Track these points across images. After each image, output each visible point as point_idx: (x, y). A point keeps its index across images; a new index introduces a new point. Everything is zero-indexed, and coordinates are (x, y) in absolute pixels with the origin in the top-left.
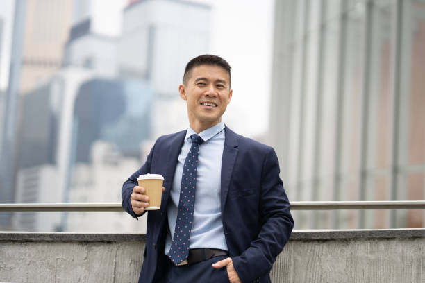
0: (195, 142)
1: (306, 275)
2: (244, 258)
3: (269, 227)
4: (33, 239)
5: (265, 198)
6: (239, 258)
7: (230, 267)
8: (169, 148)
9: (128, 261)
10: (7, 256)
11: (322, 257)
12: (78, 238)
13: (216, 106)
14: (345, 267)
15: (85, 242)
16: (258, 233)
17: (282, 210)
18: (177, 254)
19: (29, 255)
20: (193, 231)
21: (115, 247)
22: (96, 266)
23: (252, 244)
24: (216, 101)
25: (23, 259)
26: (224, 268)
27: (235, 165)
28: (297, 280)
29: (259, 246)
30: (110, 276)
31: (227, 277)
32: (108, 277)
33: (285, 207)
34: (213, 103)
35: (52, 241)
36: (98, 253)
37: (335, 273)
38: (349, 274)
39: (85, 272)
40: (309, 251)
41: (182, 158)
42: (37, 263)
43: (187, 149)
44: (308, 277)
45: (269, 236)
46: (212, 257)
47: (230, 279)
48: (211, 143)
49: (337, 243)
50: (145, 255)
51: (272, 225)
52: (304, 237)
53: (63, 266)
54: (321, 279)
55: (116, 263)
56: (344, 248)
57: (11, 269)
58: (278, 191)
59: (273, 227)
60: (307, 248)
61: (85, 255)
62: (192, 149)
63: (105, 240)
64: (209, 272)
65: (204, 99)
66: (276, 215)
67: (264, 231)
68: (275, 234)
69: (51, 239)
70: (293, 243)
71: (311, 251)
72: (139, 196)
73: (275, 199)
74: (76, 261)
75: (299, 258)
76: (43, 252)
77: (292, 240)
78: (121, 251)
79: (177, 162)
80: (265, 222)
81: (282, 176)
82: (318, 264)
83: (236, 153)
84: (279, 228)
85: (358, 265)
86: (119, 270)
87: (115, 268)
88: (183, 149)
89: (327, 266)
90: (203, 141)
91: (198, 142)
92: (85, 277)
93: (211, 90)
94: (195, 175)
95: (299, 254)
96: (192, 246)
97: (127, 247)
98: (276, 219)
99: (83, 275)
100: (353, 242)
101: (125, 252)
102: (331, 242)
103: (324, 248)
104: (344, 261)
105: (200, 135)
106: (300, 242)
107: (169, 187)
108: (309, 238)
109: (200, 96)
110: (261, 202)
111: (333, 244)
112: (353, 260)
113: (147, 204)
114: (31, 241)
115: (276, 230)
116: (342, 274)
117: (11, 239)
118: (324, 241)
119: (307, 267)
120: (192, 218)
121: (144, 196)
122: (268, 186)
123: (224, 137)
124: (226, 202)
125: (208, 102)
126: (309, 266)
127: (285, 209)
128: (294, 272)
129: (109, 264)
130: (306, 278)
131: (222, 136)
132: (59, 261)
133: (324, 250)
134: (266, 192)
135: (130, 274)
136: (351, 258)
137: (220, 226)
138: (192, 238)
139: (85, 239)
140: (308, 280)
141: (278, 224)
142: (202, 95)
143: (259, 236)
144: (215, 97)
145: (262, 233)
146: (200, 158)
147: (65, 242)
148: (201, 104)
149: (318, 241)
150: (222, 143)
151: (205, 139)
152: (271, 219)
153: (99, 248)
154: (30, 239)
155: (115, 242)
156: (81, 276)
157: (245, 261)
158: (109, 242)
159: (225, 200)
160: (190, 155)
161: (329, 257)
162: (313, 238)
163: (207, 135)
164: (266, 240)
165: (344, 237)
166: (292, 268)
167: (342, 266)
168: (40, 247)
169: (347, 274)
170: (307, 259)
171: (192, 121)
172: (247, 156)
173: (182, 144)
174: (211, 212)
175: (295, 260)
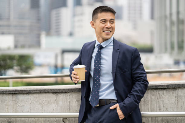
0: (99, 48)
1: (156, 105)
2: (124, 103)
3: (136, 86)
4: (32, 92)
5: (134, 73)
6: (122, 103)
7: (118, 108)
8: (88, 50)
9: (75, 100)
10: (21, 100)
11: (164, 96)
12: (51, 91)
13: (111, 32)
14: (175, 101)
15: (55, 92)
16: (131, 90)
17: (142, 78)
18: (94, 102)
19: (30, 99)
20: (100, 90)
21: (68, 94)
22: (61, 103)
23: (128, 95)
24: (111, 30)
25: (28, 101)
26: (115, 109)
27: (118, 58)
28: (152, 107)
29: (131, 96)
30: (67, 107)
31: (117, 113)
32: (66, 108)
33: (143, 76)
34: (109, 31)
35: (40, 93)
36: (61, 97)
37: (170, 103)
38: (177, 104)
39: (56, 106)
40: (157, 94)
41: (94, 55)
42: (34, 102)
43: (96, 50)
44: (158, 106)
45: (136, 91)
46: (110, 103)
47: (118, 114)
48: (107, 48)
49: (171, 89)
50: (81, 99)
51: (137, 85)
52: (155, 88)
53: (46, 104)
54: (164, 107)
55: (69, 102)
56: (174, 92)
57: (23, 106)
58: (140, 69)
59: (138, 87)
60: (157, 92)
61: (55, 99)
62: (98, 51)
63: (64, 91)
64: (108, 111)
65: (105, 29)
66: (139, 80)
67: (134, 89)
68: (139, 90)
69: (40, 92)
70: (150, 90)
71: (158, 93)
72: (75, 76)
73: (138, 73)
74: (51, 101)
75: (153, 97)
76: (37, 97)
77: (149, 89)
78: (71, 96)
79: (92, 57)
80: (134, 84)
81: (141, 61)
82: (162, 99)
83: (118, 53)
84: (141, 87)
85: (181, 100)
86: (71, 105)
87: (69, 104)
88: (94, 50)
89: (166, 101)
90: (103, 47)
91: (101, 48)
92: (56, 108)
93: (108, 25)
94: (100, 64)
95: (153, 95)
96: (100, 98)
97: (74, 94)
98: (139, 83)
99: (55, 108)
100: (178, 89)
101: (73, 96)
102: (168, 89)
103: (165, 92)
104: (174, 98)
105: (102, 44)
106: (153, 90)
107: (89, 69)
108: (157, 88)
109: (103, 28)
110: (132, 75)
111: (169, 90)
112: (178, 97)
113: (78, 80)
114: (31, 93)
115: (139, 88)
116: (173, 104)
117: (22, 92)
118: (164, 89)
119: (157, 101)
120: (100, 84)
121: (77, 76)
122: (135, 67)
123: (113, 44)
124: (115, 77)
125: (107, 31)
126: (158, 101)
127: (143, 77)
128: (151, 103)
129: (66, 102)
130: (156, 106)
131: (112, 44)
132: (44, 101)
133: (164, 93)
134: (134, 70)
135: (76, 106)
136: (177, 96)
137: (113, 88)
138: (100, 94)
139: (55, 91)
140: (157, 107)
141: (140, 85)
142: (104, 27)
143: (132, 92)
144: (110, 28)
145: (133, 90)
146: (102, 55)
147: (46, 93)
148: (104, 31)
149: (162, 89)
150: (112, 47)
151: (104, 46)
152: (137, 83)
153: (61, 95)
154: (30, 92)
155: (68, 92)
156: (54, 108)
157: (125, 105)
158: (65, 92)
159: (115, 76)
160: (97, 54)
161: (167, 96)
162: (159, 88)
163: (105, 44)
164: (135, 93)
165: (174, 87)
166: (150, 102)
167: (173, 100)
168: (35, 95)
169: (176, 104)
170: (156, 97)
171: (98, 38)
172: (124, 53)
173: (94, 48)
174: (109, 81)
175: (151, 98)
